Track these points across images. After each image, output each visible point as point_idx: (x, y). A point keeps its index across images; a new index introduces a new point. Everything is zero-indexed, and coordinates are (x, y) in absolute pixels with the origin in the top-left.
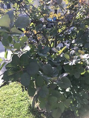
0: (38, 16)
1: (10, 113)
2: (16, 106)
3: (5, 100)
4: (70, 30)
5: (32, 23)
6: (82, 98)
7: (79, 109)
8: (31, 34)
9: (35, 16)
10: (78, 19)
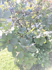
0: (19, 9)
1: (5, 67)
2: (8, 62)
3: (2, 59)
4: (39, 17)
5: (16, 13)
6: (45, 57)
7: (44, 63)
8: (16, 20)
9: (17, 9)
10: (43, 10)
